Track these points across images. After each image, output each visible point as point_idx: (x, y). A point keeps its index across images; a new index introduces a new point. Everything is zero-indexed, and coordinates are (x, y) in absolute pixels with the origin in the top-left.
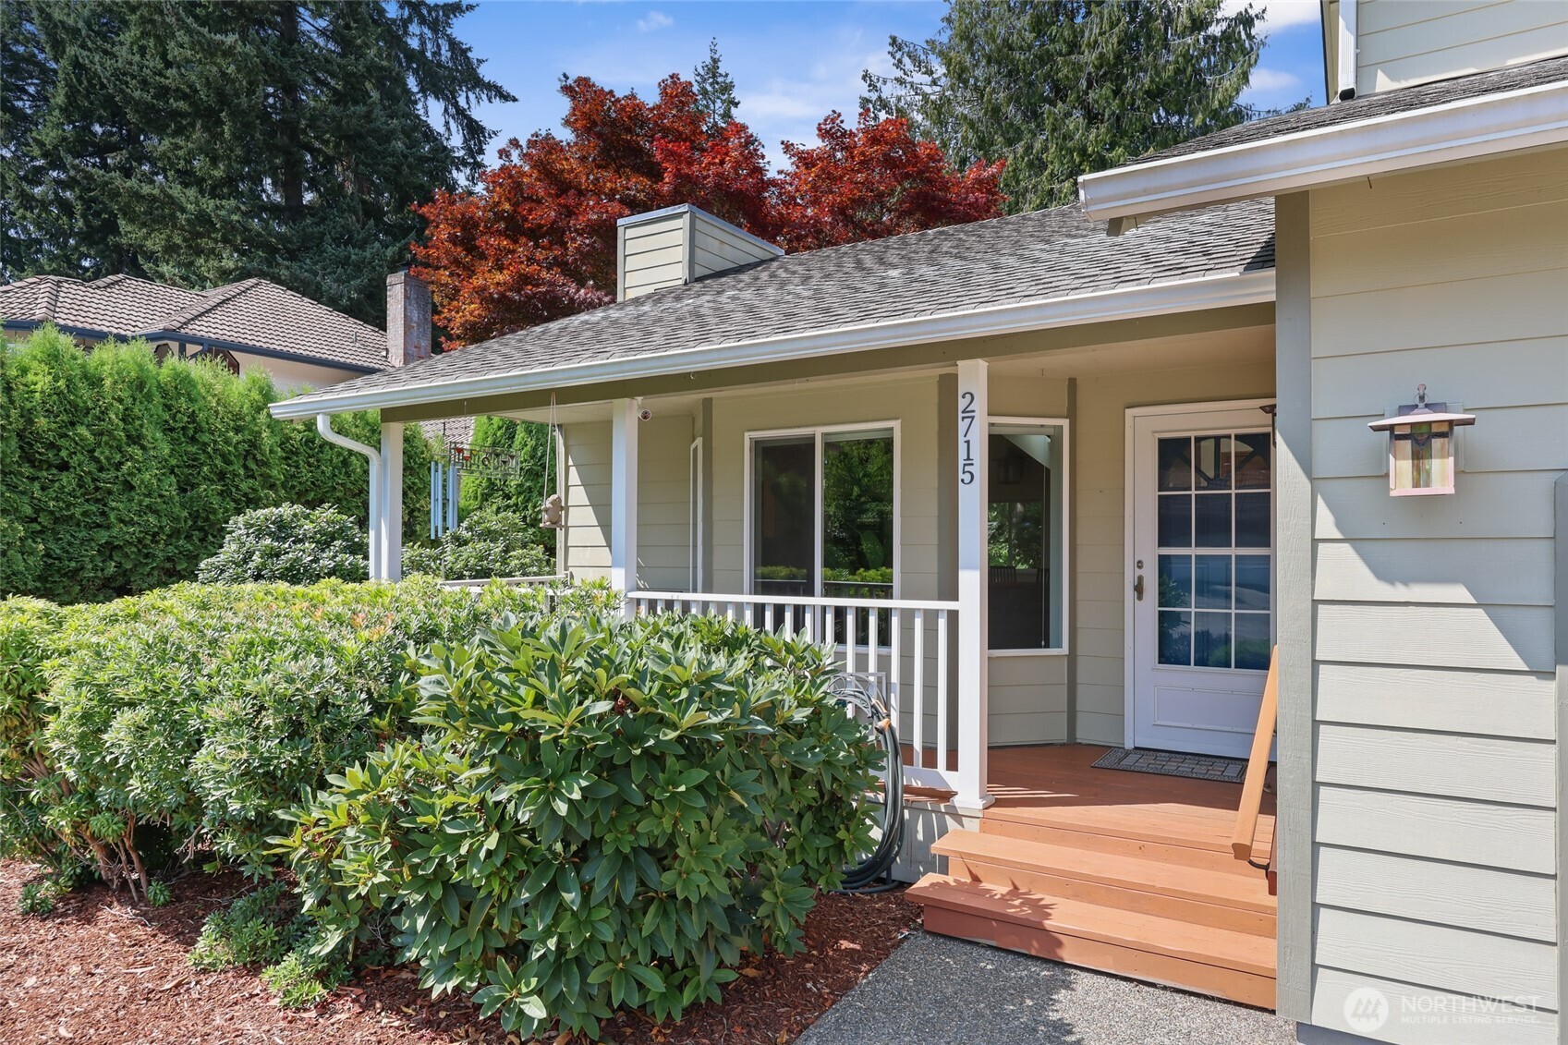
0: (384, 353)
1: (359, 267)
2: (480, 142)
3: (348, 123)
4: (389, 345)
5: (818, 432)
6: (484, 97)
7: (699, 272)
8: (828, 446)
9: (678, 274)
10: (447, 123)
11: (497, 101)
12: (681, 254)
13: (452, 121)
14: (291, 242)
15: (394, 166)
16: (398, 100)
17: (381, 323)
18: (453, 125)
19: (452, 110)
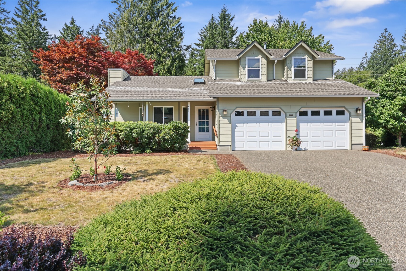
7: (123, 79)
8: (164, 109)
12: (121, 76)
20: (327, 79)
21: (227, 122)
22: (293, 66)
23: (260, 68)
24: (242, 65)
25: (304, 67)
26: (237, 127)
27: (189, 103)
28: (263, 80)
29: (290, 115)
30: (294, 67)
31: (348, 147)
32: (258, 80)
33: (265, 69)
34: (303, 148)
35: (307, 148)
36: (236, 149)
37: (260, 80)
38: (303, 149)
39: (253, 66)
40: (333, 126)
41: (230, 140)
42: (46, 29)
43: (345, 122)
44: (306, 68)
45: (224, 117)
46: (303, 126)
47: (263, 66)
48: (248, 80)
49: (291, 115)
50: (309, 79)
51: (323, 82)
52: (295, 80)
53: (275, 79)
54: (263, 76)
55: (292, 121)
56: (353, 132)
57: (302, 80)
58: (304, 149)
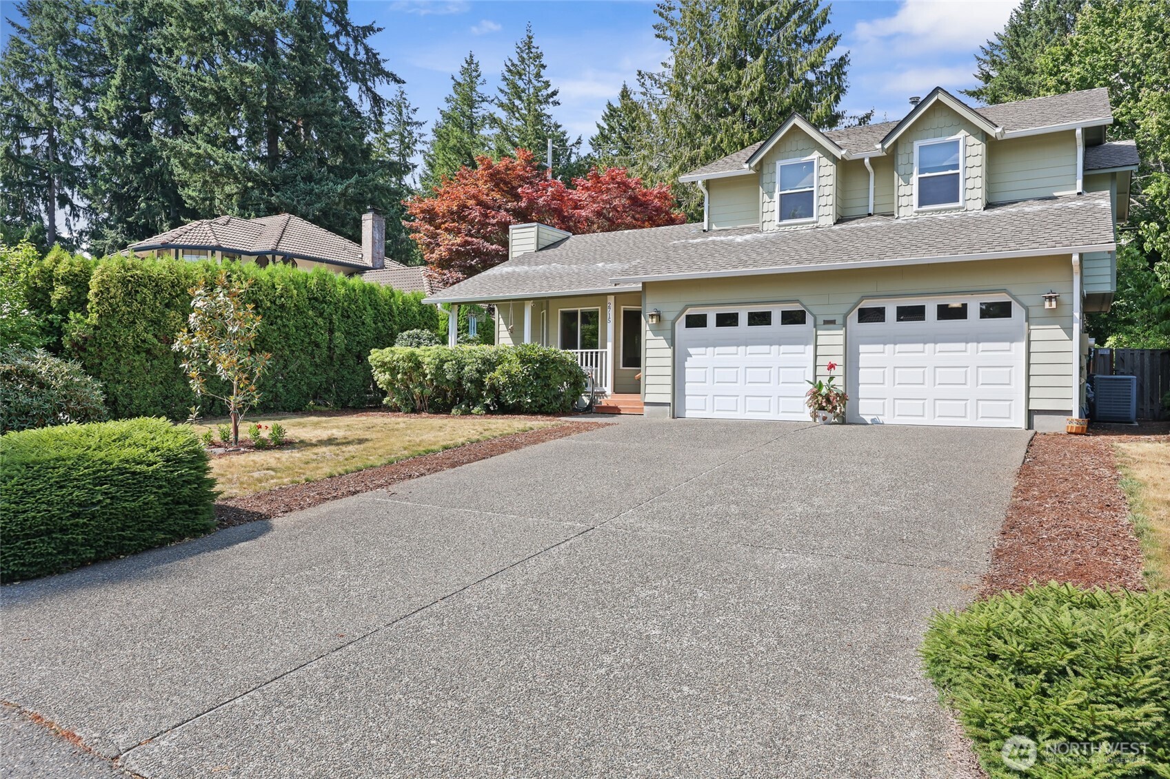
0: (360, 256)
1: (319, 196)
2: (380, 108)
3: (311, 108)
4: (363, 252)
5: (579, 309)
6: (385, 81)
7: (540, 247)
8: (582, 313)
9: (534, 247)
10: (360, 96)
11: (392, 83)
12: (534, 241)
13: (363, 95)
14: (277, 180)
15: (337, 134)
16: (338, 90)
17: (357, 240)
18: (364, 97)
19: (364, 88)
20: (1056, 194)
21: (664, 343)
22: (916, 170)
23: (815, 189)
24: (765, 185)
25: (956, 167)
26: (690, 356)
27: (611, 300)
28: (822, 222)
29: (826, 322)
30: (921, 171)
31: (1021, 423)
32: (809, 223)
33: (830, 190)
34: (868, 419)
35: (881, 419)
36: (689, 414)
37: (814, 222)
38: (870, 422)
39: (796, 185)
40: (968, 354)
41: (669, 389)
42: (559, 126)
43: (1012, 339)
44: (960, 171)
45: (657, 330)
46: (868, 354)
47: (824, 181)
48: (780, 226)
49: (830, 323)
50: (970, 205)
51: (1037, 207)
52: (922, 212)
53: (870, 215)
54: (823, 211)
55: (832, 341)
56: (1033, 370)
57: (940, 211)
58: (872, 420)
